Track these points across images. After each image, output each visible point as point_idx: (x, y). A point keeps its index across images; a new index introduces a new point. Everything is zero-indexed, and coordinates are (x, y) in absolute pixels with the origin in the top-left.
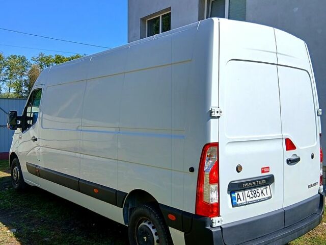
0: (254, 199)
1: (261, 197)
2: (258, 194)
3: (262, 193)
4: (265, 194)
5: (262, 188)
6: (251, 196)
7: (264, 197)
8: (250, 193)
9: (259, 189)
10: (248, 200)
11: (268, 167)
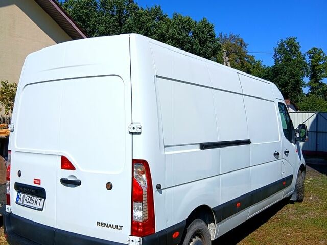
0: (28, 204)
1: (33, 205)
2: (32, 202)
3: (36, 202)
4: (38, 204)
5: (37, 198)
6: (28, 200)
7: (36, 206)
8: (28, 197)
9: (35, 198)
10: (25, 203)
11: (40, 180)
